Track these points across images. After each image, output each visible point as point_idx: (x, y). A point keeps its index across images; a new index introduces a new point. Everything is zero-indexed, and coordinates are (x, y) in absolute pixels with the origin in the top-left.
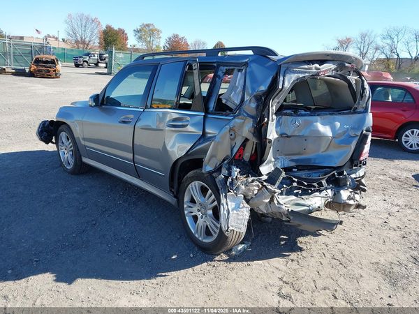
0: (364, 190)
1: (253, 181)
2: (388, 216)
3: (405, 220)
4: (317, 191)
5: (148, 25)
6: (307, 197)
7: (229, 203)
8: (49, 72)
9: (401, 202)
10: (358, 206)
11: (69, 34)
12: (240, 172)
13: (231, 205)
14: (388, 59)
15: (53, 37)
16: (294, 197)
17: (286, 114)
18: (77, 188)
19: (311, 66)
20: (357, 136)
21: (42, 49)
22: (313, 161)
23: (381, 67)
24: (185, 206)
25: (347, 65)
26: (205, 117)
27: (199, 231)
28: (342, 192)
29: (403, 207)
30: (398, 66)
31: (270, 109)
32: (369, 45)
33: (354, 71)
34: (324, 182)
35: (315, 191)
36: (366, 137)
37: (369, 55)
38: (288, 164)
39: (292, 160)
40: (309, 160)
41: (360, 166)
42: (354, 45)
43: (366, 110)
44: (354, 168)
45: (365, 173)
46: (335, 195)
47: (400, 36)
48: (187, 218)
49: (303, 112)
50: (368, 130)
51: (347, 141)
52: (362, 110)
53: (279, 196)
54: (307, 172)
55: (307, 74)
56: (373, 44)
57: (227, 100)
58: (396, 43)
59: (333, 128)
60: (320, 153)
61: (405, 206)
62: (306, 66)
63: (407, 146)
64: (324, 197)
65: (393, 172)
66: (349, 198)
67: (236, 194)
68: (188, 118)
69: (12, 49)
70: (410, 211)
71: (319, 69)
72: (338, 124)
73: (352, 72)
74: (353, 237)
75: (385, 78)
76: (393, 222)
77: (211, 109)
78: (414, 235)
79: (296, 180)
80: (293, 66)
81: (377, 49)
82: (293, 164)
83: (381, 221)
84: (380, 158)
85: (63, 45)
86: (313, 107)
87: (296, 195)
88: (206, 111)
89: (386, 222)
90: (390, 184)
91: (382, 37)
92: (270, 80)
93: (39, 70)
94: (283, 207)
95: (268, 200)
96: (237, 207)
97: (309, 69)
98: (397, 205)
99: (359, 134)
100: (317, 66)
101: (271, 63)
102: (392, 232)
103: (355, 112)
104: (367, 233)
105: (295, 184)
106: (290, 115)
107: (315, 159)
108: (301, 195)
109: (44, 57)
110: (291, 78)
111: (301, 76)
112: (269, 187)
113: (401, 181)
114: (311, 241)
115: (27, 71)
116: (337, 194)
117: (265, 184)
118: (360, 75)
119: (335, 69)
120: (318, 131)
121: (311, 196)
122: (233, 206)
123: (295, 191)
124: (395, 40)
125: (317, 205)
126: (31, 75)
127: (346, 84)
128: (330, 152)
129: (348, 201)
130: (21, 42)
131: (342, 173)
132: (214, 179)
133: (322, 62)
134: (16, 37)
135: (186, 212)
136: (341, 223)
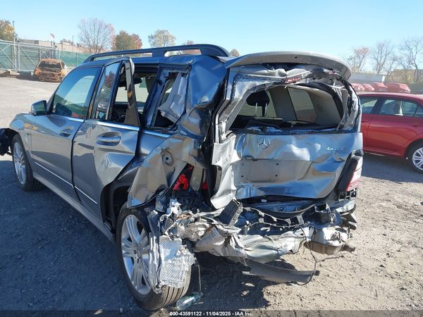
0: (354, 228)
1: (196, 220)
2: (386, 257)
3: (406, 263)
4: (290, 229)
5: (162, 32)
6: (276, 237)
7: (162, 250)
8: (54, 75)
9: (404, 237)
10: (345, 248)
11: (82, 39)
12: (181, 207)
13: (164, 253)
14: (406, 70)
15: (69, 42)
16: (259, 237)
17: (251, 132)
18: (23, 209)
19: (274, 71)
20: (343, 161)
21: (50, 53)
22: (286, 191)
23: (399, 78)
24: (123, 244)
25: (325, 70)
26: (140, 134)
27: (135, 277)
28: (325, 230)
29: (406, 244)
30: (416, 77)
31: (217, 126)
32: (386, 55)
33: (338, 80)
34: (299, 217)
35: (288, 230)
36: (355, 162)
37: (387, 66)
38: (256, 193)
39: (261, 189)
40: (282, 189)
41: (348, 198)
42: (371, 55)
43: (355, 129)
44: (340, 200)
45: (355, 205)
46: (315, 233)
47: (419, 47)
48: (124, 258)
49: (273, 130)
50: (358, 154)
51: (330, 168)
52: (350, 129)
53: (240, 236)
54: (278, 204)
55: (266, 82)
56: (390, 55)
57: (167, 113)
58: (414, 54)
59: (312, 152)
60: (296, 181)
61: (409, 243)
62: (266, 71)
63: (418, 166)
64: (298, 237)
65: (399, 198)
66: (334, 238)
67: (172, 237)
68: (120, 134)
69: (19, 52)
70: (413, 251)
71: (285, 75)
72: (318, 146)
73: (335, 81)
74: (338, 287)
75: (401, 89)
76: (392, 267)
77: (149, 123)
78: (416, 286)
79: (263, 214)
80: (247, 70)
81: (394, 59)
82: (262, 193)
83: (376, 264)
84: (386, 179)
85: (76, 50)
86: (294, 123)
87: (263, 234)
88: (143, 125)
89: (382, 266)
90: (394, 212)
91: (400, 47)
92: (216, 88)
93: (43, 74)
94: (243, 251)
95: (222, 242)
96: (173, 255)
97: (270, 74)
98: (399, 242)
99: (345, 158)
100: (283, 71)
101: (220, 65)
102: (388, 281)
103: (341, 131)
104: (356, 282)
105: (261, 221)
106: (257, 133)
107: (289, 188)
108: (270, 234)
109: (51, 61)
110: (244, 86)
111: (258, 83)
112: (220, 227)
113: (406, 210)
114: (282, 292)
115: (32, 74)
116: (317, 233)
117: (215, 222)
118: (347, 85)
119: (309, 76)
120: (292, 154)
121: (282, 235)
122: (168, 254)
123: (262, 229)
124: (414, 51)
125: (289, 248)
126: (36, 78)
127: (330, 96)
128: (309, 180)
129: (331, 242)
130: (35, 46)
131: (323, 207)
132: (146, 214)
133: (289, 66)
134: (31, 41)
135: (124, 252)
136: (317, 273)
